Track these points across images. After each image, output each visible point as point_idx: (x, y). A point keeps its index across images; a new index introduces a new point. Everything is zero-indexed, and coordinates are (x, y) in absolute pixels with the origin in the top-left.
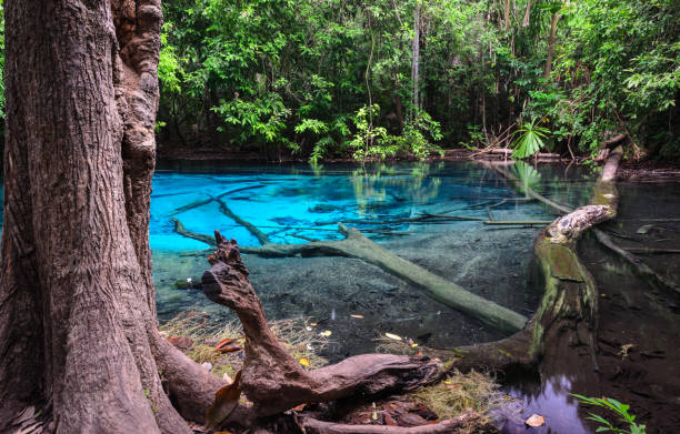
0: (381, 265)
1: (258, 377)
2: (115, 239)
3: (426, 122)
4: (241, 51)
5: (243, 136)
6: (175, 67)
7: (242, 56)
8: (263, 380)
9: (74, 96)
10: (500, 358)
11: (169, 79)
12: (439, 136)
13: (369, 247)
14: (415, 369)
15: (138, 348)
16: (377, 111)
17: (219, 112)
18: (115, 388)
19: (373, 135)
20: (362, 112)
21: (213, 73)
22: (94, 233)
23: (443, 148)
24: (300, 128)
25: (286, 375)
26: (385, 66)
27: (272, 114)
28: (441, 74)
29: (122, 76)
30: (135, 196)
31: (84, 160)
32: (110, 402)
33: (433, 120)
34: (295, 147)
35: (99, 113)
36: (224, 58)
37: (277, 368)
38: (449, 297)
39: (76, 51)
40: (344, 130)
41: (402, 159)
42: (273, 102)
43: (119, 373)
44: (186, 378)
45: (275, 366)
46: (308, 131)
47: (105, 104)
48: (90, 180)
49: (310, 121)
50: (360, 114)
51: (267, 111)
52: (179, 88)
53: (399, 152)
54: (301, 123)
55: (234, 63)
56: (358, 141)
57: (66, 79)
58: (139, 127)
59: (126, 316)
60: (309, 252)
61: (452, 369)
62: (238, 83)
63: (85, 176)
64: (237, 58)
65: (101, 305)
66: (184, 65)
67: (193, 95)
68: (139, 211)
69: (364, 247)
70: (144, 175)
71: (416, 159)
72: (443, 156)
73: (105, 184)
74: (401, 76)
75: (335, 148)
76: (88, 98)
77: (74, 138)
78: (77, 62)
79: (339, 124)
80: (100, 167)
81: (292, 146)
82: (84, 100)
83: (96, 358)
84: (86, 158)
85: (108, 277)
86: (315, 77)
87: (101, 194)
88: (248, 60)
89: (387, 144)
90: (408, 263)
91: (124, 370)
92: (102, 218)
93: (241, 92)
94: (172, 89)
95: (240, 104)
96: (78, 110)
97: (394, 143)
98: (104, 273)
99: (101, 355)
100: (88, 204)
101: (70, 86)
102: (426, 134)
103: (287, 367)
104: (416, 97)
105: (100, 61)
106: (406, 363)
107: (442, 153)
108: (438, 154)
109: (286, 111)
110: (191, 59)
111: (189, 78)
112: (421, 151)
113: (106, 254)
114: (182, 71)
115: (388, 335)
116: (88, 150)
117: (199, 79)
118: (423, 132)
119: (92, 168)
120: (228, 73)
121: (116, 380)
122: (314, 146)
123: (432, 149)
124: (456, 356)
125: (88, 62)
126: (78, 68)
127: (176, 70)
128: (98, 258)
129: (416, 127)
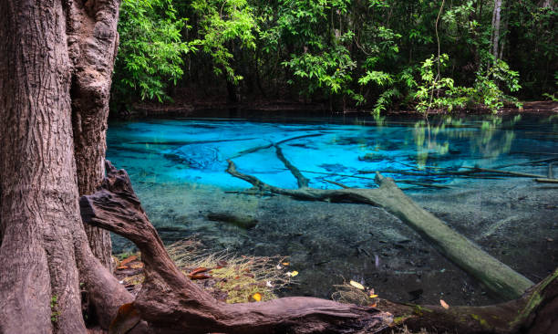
0: (402, 216)
1: (149, 299)
2: (46, 165)
3: (502, 72)
4: (312, 8)
5: (311, 89)
6: (251, 26)
7: (312, 12)
8: (154, 303)
9: (23, 42)
10: (470, 324)
11: (246, 37)
12: (517, 87)
13: (397, 198)
14: (354, 319)
15: (55, 260)
16: (446, 61)
17: (289, 66)
18: (18, 289)
19: (439, 87)
20: (428, 63)
21: (285, 30)
22: (29, 159)
23: (520, 100)
24: (364, 80)
25: (181, 302)
26: (458, 14)
27: (338, 67)
28: (526, 19)
29: (76, 25)
30: (85, 131)
31: (26, 98)
32: (10, 300)
33: (510, 69)
34: (359, 98)
35: (43, 56)
36: (295, 16)
37: (171, 294)
38: (456, 254)
39: (26, 4)
40: (410, 82)
41: (472, 111)
42: (340, 55)
43: (24, 278)
44: (102, 291)
45: (170, 292)
46: (372, 83)
47: (50, 49)
48: (30, 115)
49: (374, 73)
50: (425, 65)
51: (333, 64)
52: (254, 45)
53: (469, 104)
54: (366, 75)
55: (304, 19)
56: (423, 92)
57: (17, 29)
58: (90, 70)
59: (48, 232)
60: (339, 198)
61: (401, 326)
62: (308, 38)
63: (26, 110)
64: (307, 15)
65: (24, 220)
66: (260, 23)
67: (268, 51)
68: (89, 144)
69: (390, 197)
70: (93, 113)
71: (488, 112)
72: (520, 108)
73: (43, 118)
74: (475, 23)
75: (400, 100)
76: (33, 44)
77: (20, 79)
78: (27, 13)
79: (405, 76)
80: (40, 103)
81: (357, 97)
82: (30, 45)
83: (10, 263)
84: (28, 95)
85: (35, 197)
86: (382, 29)
87: (38, 127)
88: (318, 15)
89: (454, 96)
90: (431, 216)
91: (30, 276)
92: (36, 147)
93: (310, 46)
94: (249, 46)
95: (309, 57)
96: (25, 54)
97: (464, 94)
98: (32, 193)
99: (15, 261)
100: (27, 135)
101: (21, 34)
102: (502, 86)
103: (182, 295)
104: (496, 46)
105: (47, 11)
106: (344, 311)
107: (519, 105)
108: (515, 107)
109: (352, 64)
110: (268, 18)
111: (264, 35)
112: (493, 102)
113: (36, 177)
114: (258, 30)
115: (353, 283)
116: (30, 89)
117: (272, 36)
118: (498, 82)
119: (33, 104)
120: (298, 29)
121: (19, 283)
122: (379, 97)
123: (507, 100)
124: (414, 313)
125: (37, 13)
126: (28, 18)
127: (252, 29)
128: (29, 180)
129: (491, 77)
